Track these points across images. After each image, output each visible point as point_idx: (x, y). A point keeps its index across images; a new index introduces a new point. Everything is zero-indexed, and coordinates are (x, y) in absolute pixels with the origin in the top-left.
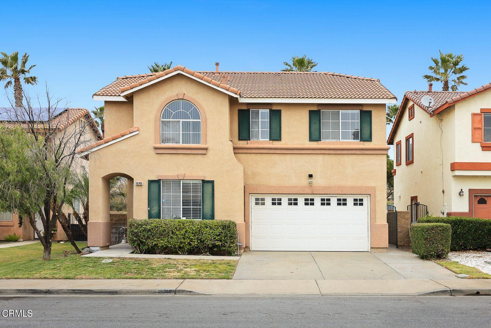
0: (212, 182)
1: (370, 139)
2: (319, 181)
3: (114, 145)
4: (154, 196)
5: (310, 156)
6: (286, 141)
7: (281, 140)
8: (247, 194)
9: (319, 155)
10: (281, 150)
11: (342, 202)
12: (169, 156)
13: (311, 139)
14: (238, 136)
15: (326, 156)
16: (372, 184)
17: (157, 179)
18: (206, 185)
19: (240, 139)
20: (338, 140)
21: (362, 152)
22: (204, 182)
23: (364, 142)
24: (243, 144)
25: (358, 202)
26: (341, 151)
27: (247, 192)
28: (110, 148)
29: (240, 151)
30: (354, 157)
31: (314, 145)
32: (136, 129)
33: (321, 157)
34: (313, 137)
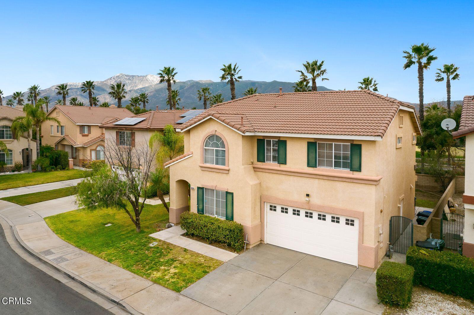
0: (232, 194)
1: (359, 170)
2: (315, 200)
3: (181, 162)
4: (201, 197)
5: (308, 179)
6: (291, 165)
7: (286, 164)
8: (262, 202)
9: (315, 179)
10: (286, 172)
11: (336, 220)
12: (208, 172)
13: (309, 165)
14: (257, 158)
15: (321, 180)
16: (361, 209)
17: (201, 187)
18: (228, 195)
19: (259, 160)
20: (331, 169)
21: (352, 181)
22: (227, 193)
23: (354, 172)
24: (260, 165)
25: (350, 222)
26: (333, 178)
27: (262, 200)
28: (179, 164)
29: (258, 170)
30: (345, 184)
31: (311, 170)
32: (191, 153)
33: (316, 181)
34: (310, 164)
